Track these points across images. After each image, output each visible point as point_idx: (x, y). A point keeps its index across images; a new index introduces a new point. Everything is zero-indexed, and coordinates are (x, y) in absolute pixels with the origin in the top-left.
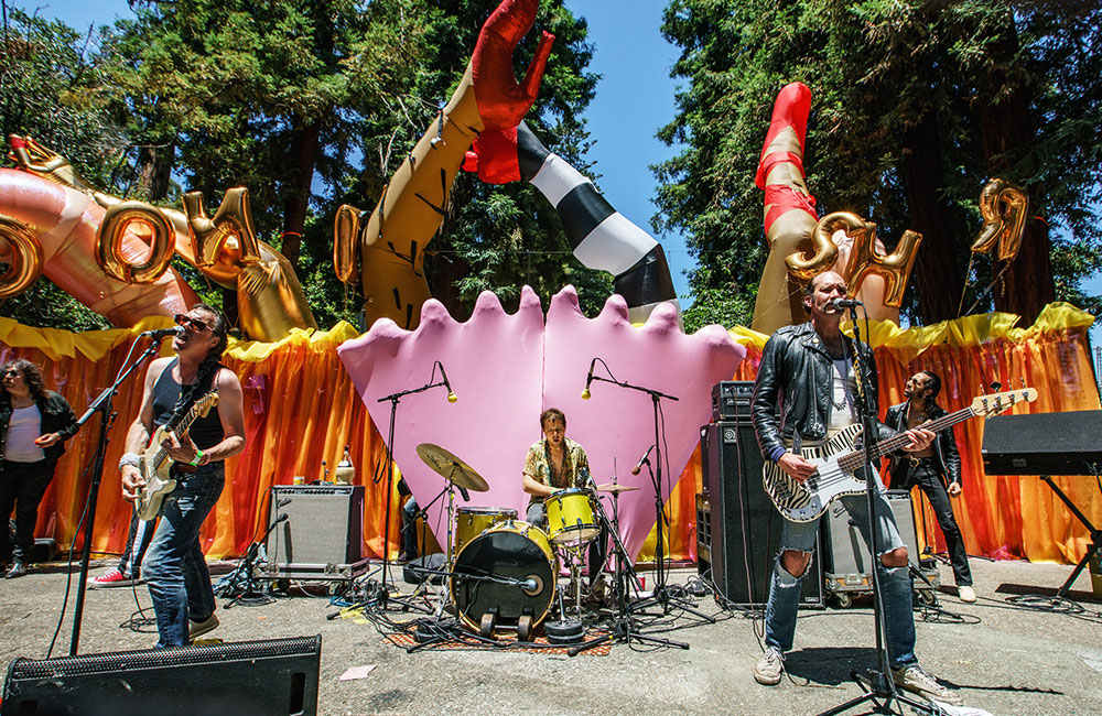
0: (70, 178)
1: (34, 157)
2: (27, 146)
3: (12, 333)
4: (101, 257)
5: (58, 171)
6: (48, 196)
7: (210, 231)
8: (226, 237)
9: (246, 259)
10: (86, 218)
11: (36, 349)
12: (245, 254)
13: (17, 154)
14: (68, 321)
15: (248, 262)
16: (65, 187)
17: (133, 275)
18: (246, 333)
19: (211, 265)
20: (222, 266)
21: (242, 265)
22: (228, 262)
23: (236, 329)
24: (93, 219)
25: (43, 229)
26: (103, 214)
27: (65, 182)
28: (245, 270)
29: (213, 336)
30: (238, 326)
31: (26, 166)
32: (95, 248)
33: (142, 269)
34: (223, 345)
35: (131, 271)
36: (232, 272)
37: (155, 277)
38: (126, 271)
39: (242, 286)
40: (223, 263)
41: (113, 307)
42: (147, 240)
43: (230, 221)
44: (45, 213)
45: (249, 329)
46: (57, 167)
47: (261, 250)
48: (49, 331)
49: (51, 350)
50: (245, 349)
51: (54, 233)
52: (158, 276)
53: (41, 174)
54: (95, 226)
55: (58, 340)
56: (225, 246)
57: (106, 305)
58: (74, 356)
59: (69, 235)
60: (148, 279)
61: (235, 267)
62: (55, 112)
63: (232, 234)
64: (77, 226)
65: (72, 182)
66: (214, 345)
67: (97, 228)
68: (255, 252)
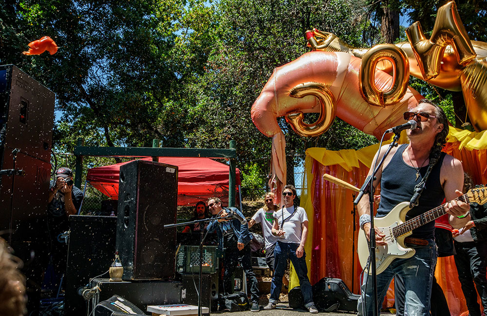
0: (338, 46)
1: (318, 41)
2: (314, 35)
3: (324, 156)
4: (364, 94)
5: (332, 44)
6: (328, 62)
7: (430, 48)
8: (444, 48)
9: (464, 60)
10: (350, 69)
11: (338, 165)
12: (462, 57)
13: (311, 43)
14: (354, 145)
15: (466, 62)
16: (336, 53)
17: (385, 101)
18: (477, 125)
19: (435, 76)
20: (445, 74)
21: (461, 67)
22: (449, 69)
23: (467, 124)
24: (354, 68)
25: (329, 84)
26: (360, 62)
27: (336, 50)
28: (465, 71)
29: (437, 123)
30: (469, 121)
31: (315, 48)
32: (360, 87)
33: (390, 94)
34: (445, 131)
35: (383, 97)
36: (455, 76)
37: (399, 98)
38: (380, 98)
39: (466, 85)
40: (446, 71)
41: (376, 126)
42: (389, 71)
43: (444, 34)
44: (328, 72)
45: (479, 121)
46: (331, 41)
47: (475, 48)
48: (342, 151)
49: (345, 164)
50: (479, 138)
51: (335, 84)
52: (401, 96)
53: (323, 50)
54: (357, 72)
55: (349, 158)
56: (445, 55)
57: (372, 126)
58: (358, 167)
59: (343, 83)
60: (395, 100)
61: (457, 71)
62: (324, 7)
63: (448, 44)
64: (347, 75)
65: (340, 48)
66: (439, 131)
67: (358, 73)
68: (471, 52)
